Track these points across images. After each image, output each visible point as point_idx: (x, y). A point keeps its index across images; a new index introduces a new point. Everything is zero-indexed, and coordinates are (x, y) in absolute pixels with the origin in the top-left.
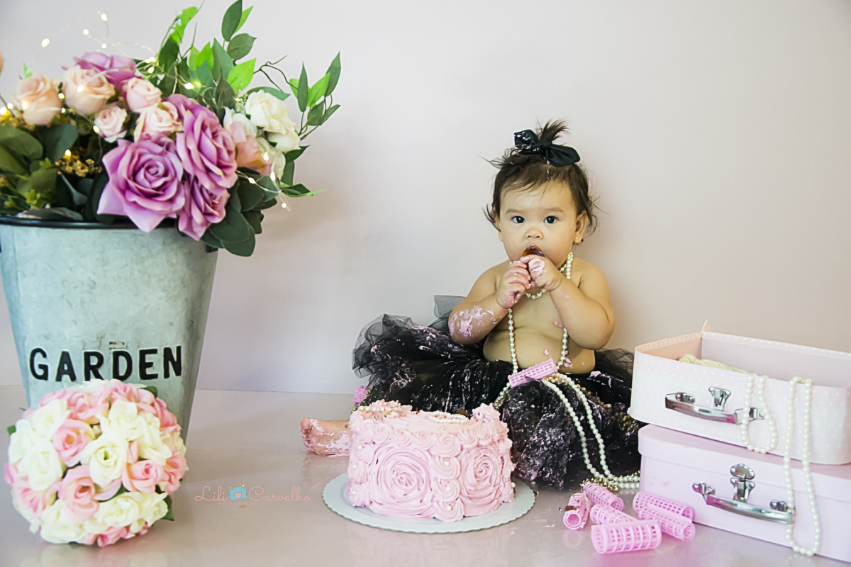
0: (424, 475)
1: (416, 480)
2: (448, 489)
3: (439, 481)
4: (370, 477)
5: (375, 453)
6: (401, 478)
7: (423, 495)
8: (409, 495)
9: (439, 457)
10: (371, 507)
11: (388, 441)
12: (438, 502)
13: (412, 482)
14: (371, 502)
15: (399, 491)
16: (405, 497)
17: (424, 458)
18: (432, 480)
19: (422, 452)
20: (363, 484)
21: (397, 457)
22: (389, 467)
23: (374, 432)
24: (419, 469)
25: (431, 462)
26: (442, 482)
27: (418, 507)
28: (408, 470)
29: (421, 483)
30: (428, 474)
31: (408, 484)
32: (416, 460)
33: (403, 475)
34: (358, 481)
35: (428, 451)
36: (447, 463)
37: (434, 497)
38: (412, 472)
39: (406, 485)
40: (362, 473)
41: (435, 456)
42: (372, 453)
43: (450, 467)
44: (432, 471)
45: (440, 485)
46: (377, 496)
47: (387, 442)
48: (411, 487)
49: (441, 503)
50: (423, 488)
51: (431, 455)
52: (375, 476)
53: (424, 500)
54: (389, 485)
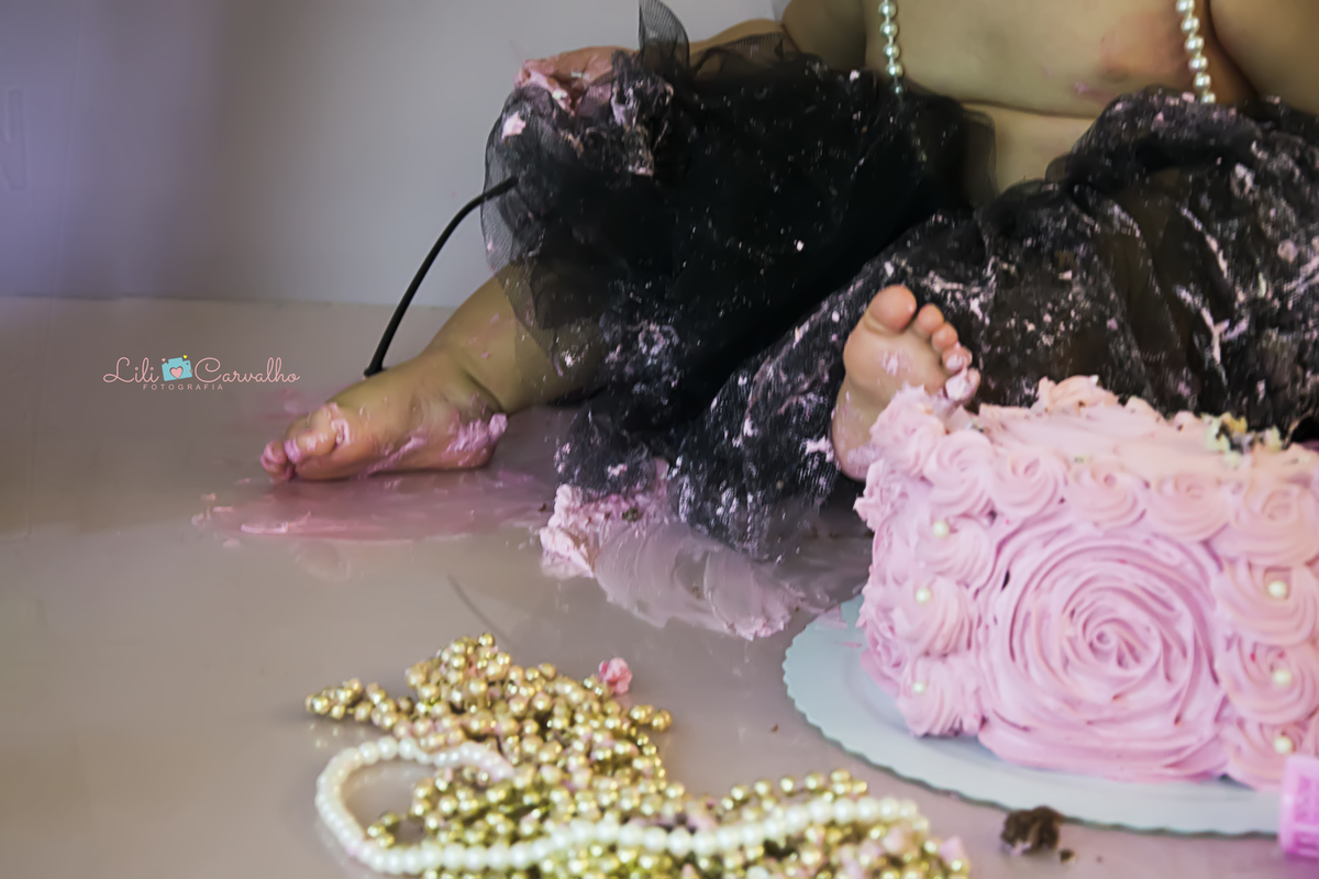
0: (1186, 629)
1: (1157, 647)
2: (1281, 677)
3: (1248, 649)
4: (980, 634)
5: (999, 550)
6: (1100, 637)
7: (1183, 698)
8: (1132, 697)
9: (1250, 566)
10: (984, 738)
11: (1054, 506)
12: (1241, 723)
13: (1139, 648)
14: (984, 721)
15: (1092, 687)
16: (1118, 703)
17: (1190, 568)
18: (1219, 645)
19: (1181, 548)
20: (951, 659)
21: (1089, 567)
22: (1056, 599)
23: (1000, 476)
24: (1167, 606)
25: (1217, 582)
26: (1260, 654)
27: (1167, 738)
28: (1126, 610)
29: (1176, 652)
30: (1201, 622)
31: (1128, 658)
32: (1161, 577)
33: (1108, 629)
34: (939, 645)
35: (1206, 544)
36: (1277, 588)
37: (1225, 701)
38: (1138, 617)
39: (1120, 662)
40: (952, 620)
41: (1233, 562)
42: (987, 549)
43: (1290, 603)
44: (1222, 618)
45: (1251, 666)
46: (1008, 699)
47: (1050, 510)
48: (1138, 671)
49: (1252, 728)
50: (1183, 673)
51: (1216, 558)
52: (999, 634)
53: (1189, 715)
54: (1056, 663)
